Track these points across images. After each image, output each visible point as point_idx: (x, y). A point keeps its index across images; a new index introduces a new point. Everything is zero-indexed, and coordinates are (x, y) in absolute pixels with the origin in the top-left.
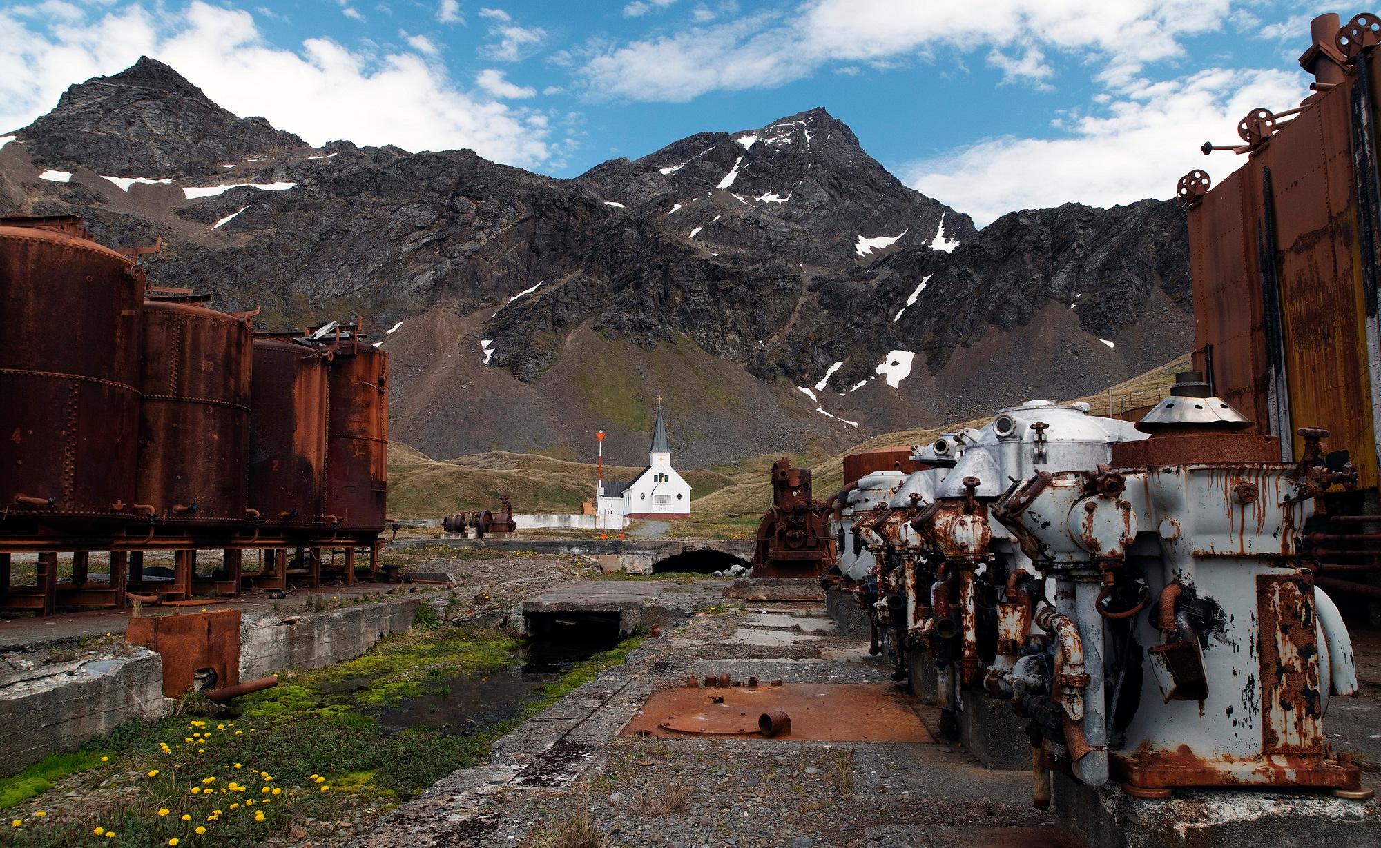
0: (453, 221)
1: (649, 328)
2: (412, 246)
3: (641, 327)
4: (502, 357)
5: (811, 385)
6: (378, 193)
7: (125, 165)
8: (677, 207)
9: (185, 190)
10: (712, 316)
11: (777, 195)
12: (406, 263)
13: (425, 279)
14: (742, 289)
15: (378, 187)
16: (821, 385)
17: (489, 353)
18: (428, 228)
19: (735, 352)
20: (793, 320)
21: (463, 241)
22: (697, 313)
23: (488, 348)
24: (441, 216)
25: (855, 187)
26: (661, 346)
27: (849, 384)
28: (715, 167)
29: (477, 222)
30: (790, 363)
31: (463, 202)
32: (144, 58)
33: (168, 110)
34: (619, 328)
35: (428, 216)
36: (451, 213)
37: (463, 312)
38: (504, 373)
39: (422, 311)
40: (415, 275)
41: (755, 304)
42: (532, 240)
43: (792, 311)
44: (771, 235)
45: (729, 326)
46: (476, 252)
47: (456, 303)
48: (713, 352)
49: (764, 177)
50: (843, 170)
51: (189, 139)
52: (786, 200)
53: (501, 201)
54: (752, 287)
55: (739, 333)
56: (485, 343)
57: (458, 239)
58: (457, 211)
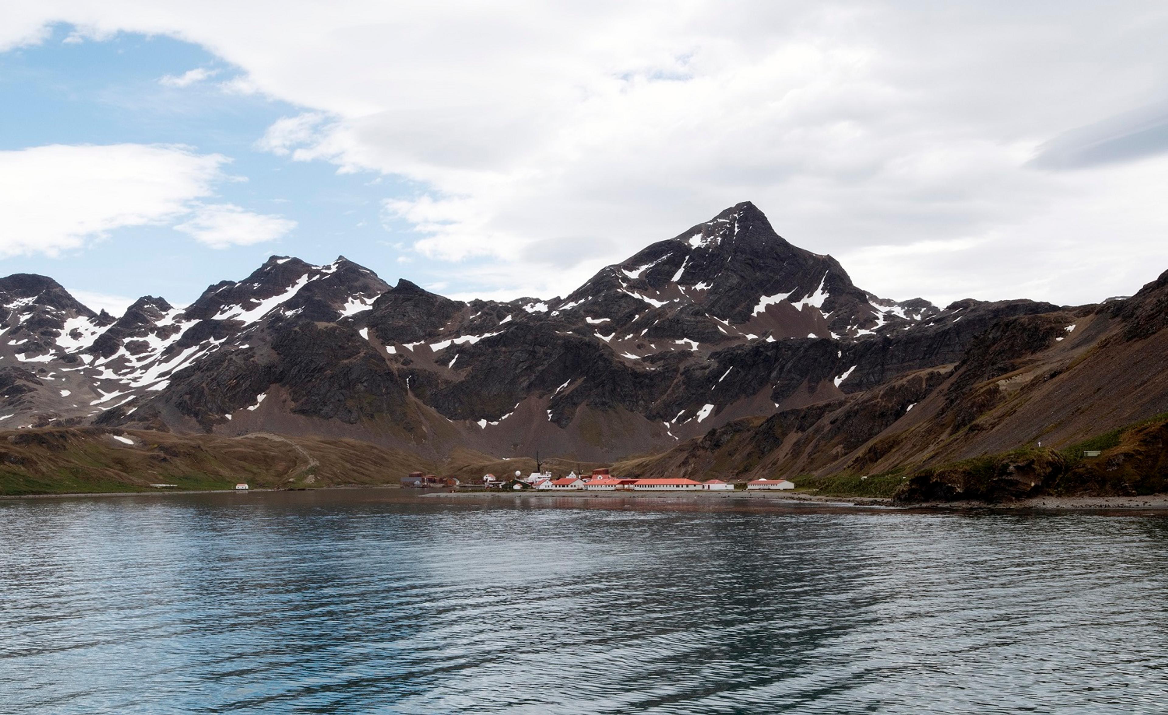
0: (534, 357)
1: (607, 404)
2: (520, 370)
3: (604, 404)
4: (555, 418)
5: (669, 421)
6: (505, 346)
7: (409, 338)
8: (637, 316)
9: (431, 346)
10: (632, 396)
11: (705, 284)
12: (518, 377)
13: (525, 384)
14: (647, 381)
15: (504, 343)
16: (674, 421)
17: (550, 416)
18: (525, 361)
19: (641, 409)
20: (669, 392)
21: (539, 366)
22: (625, 396)
23: (550, 413)
24: (530, 355)
25: (763, 263)
26: (610, 411)
27: (684, 421)
28: (670, 268)
29: (544, 357)
30: (661, 413)
31: (538, 348)
32: (401, 280)
33: (415, 306)
34: (596, 404)
35: (525, 356)
36: (533, 354)
37: (540, 397)
38: (555, 425)
39: (526, 398)
40: (522, 382)
41: (652, 386)
42: (565, 363)
43: (669, 387)
44: (685, 327)
45: (640, 398)
46: (543, 370)
47: (537, 392)
48: (632, 411)
49: (699, 271)
50: (757, 252)
51: (425, 318)
52: (709, 288)
53: (553, 347)
54: (652, 379)
55: (644, 400)
56: (549, 411)
57: (537, 366)
58: (535, 352)
